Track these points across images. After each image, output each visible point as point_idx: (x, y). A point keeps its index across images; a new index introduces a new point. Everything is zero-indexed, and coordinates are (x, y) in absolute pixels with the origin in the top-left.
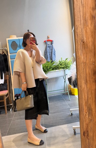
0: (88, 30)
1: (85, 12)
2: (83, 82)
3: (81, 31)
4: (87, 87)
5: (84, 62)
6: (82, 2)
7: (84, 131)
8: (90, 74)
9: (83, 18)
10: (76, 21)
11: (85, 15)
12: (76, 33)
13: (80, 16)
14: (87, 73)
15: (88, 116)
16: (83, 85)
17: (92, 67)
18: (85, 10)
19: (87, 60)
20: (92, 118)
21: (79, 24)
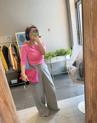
0: (96, 41)
1: (93, 25)
2: (90, 84)
3: (90, 42)
4: (92, 87)
5: (91, 68)
7: (89, 121)
8: (96, 78)
9: (91, 30)
10: (85, 34)
11: (93, 27)
12: (85, 44)
13: (89, 28)
14: (93, 77)
15: (93, 110)
18: (93, 22)
19: (94, 66)
21: (88, 36)
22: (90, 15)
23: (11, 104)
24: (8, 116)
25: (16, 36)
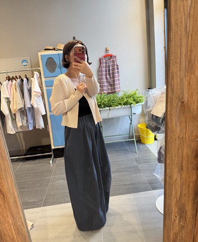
0: (194, 81)
1: (191, 47)
2: (176, 169)
3: (180, 82)
4: (181, 176)
5: (181, 137)
6: (186, 28)
8: (190, 158)
9: (185, 58)
10: (171, 65)
11: (191, 52)
12: (169, 86)
13: (180, 54)
14: (184, 155)
15: (179, 222)
16: (176, 176)
17: (193, 145)
18: (191, 42)
19: (187, 133)
20: (186, 224)
21: (178, 69)
22: (184, 26)
23: (12, 197)
24: (6, 220)
25: (40, 59)
